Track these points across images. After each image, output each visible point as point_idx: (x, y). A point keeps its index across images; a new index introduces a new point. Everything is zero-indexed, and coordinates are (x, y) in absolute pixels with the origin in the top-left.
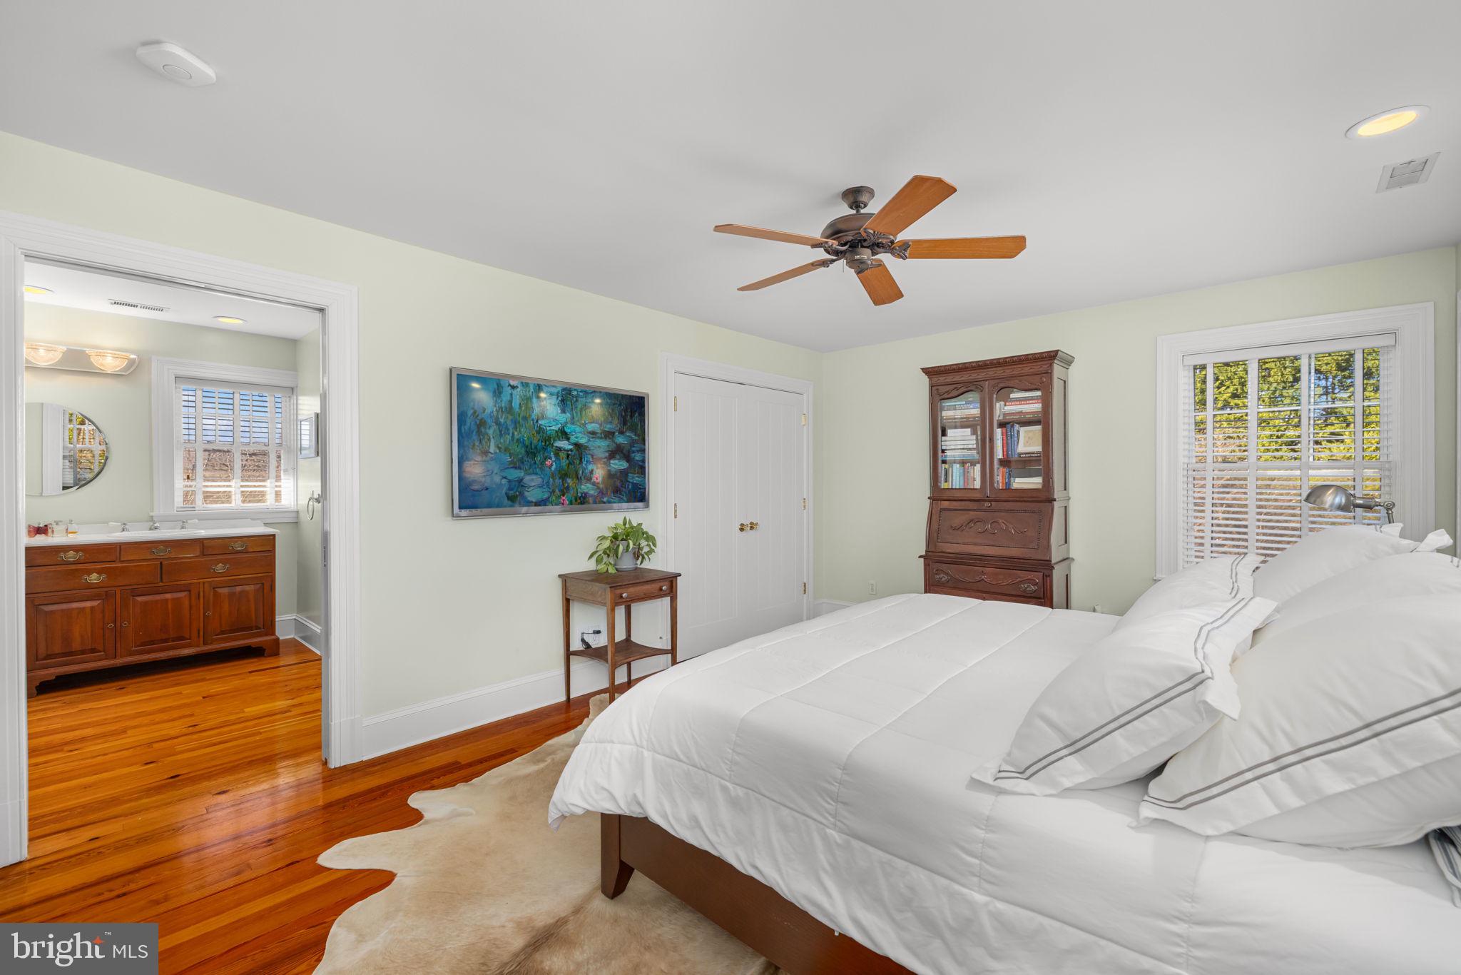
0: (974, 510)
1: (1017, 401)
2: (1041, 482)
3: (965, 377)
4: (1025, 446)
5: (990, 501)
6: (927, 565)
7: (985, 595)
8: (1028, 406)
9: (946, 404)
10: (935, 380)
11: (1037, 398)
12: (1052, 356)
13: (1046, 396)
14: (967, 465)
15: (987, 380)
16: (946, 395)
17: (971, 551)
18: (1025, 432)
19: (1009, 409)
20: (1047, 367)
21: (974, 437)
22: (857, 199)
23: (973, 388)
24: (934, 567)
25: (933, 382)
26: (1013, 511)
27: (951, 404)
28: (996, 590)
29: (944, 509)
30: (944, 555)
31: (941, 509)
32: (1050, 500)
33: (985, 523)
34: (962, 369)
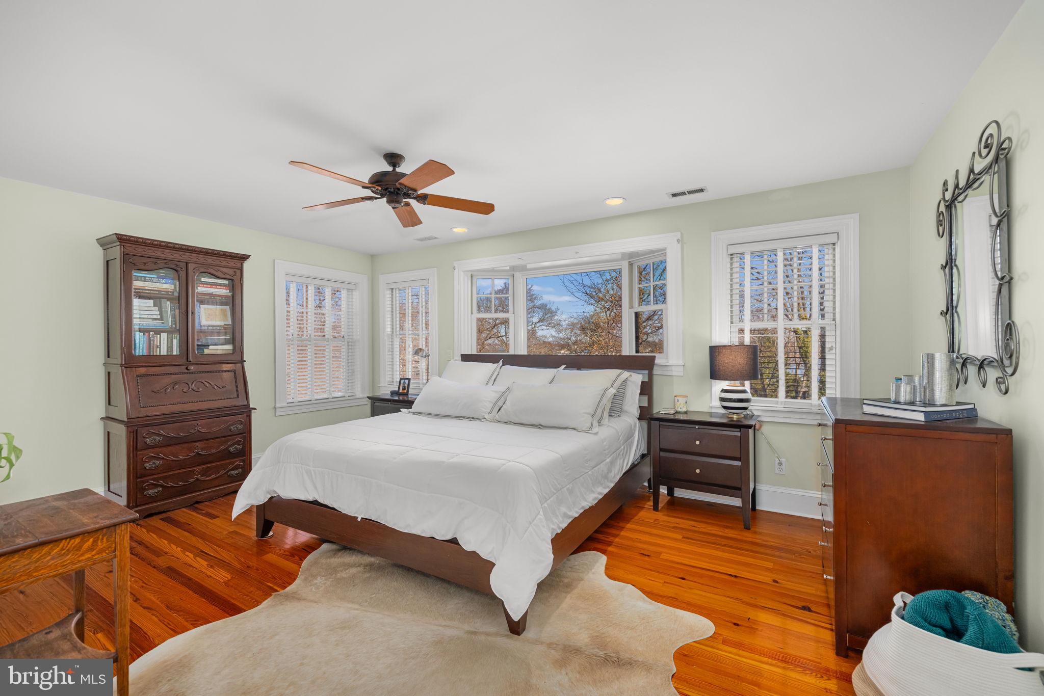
0: (175, 374)
1: (209, 285)
2: (232, 348)
3: (165, 254)
4: (207, 321)
5: (192, 365)
6: (130, 432)
7: (198, 444)
8: (216, 290)
9: (135, 274)
10: (130, 249)
11: (224, 285)
12: (245, 258)
13: (236, 285)
14: (151, 333)
15: (189, 263)
16: (142, 267)
17: (180, 410)
18: (205, 309)
19: (200, 289)
20: (238, 265)
21: (157, 308)
22: (393, 161)
23: (174, 266)
24: (143, 432)
25: (125, 250)
26: (212, 372)
27: (141, 275)
28: (209, 437)
29: (141, 376)
30: (151, 418)
31: (137, 376)
32: (242, 362)
33: (190, 384)
34: (165, 246)
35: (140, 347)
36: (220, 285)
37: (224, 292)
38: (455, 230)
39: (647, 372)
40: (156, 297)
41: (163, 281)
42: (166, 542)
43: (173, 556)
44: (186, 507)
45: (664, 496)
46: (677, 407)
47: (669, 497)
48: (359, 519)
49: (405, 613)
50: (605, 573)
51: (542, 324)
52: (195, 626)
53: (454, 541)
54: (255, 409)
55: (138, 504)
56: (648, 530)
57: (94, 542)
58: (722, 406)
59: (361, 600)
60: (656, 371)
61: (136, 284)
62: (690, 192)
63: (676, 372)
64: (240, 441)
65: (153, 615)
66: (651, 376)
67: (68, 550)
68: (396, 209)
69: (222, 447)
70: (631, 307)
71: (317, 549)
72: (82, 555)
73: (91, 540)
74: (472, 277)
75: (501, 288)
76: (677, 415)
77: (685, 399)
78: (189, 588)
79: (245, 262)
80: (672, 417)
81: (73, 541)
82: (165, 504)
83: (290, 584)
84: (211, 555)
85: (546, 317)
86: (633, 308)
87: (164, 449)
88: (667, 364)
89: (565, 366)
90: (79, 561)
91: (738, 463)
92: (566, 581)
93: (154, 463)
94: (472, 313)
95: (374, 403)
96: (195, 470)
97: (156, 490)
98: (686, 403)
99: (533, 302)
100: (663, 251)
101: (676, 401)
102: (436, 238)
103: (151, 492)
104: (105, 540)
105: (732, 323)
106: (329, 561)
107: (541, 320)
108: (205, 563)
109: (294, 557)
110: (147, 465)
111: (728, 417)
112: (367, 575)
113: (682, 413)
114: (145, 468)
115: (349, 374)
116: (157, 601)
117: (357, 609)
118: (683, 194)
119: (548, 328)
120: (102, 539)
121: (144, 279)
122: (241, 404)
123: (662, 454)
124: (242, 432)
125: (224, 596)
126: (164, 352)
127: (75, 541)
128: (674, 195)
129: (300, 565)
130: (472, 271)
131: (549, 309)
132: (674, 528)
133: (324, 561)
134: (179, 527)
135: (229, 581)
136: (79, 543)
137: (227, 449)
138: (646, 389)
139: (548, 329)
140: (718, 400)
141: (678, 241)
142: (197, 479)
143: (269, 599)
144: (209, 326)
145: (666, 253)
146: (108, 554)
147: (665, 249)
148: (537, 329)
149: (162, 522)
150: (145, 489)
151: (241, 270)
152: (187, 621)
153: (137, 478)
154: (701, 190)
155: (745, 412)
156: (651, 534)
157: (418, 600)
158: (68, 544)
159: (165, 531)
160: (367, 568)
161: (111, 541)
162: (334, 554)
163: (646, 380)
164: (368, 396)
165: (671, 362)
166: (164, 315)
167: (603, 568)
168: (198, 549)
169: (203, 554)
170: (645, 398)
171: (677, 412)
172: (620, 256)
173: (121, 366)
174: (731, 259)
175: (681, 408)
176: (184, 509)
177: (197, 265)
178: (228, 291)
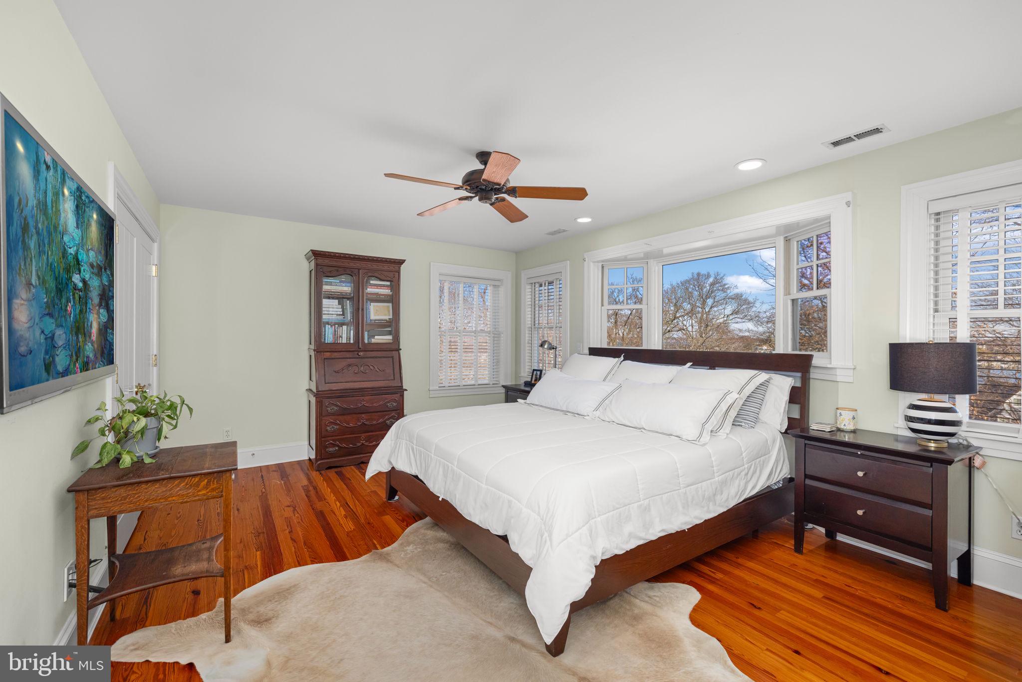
0: (350, 358)
1: (375, 286)
2: (391, 338)
3: (340, 263)
4: (375, 315)
5: (361, 351)
6: (318, 402)
7: (363, 415)
8: (382, 290)
9: (325, 280)
10: (320, 261)
11: (387, 286)
12: (401, 262)
13: (395, 286)
14: (336, 326)
15: (360, 269)
16: (329, 274)
17: (352, 387)
18: (374, 306)
19: (370, 290)
20: (397, 268)
21: (340, 306)
22: (484, 159)
23: (350, 273)
24: (326, 402)
25: (318, 262)
26: (376, 357)
27: (329, 280)
28: (372, 411)
29: (327, 359)
30: (333, 392)
31: (325, 359)
32: (398, 350)
33: (359, 367)
34: (343, 257)
35: (329, 338)
36: (384, 286)
37: (387, 291)
38: (580, 220)
39: (799, 374)
40: (341, 298)
41: (344, 285)
42: (329, 490)
43: (328, 503)
44: (355, 465)
45: (821, 536)
46: (838, 423)
47: (828, 540)
48: (440, 499)
49: (462, 598)
50: (690, 615)
51: (736, 316)
52: (313, 562)
53: (505, 538)
54: (406, 390)
55: (322, 457)
56: (776, 575)
57: (208, 482)
58: (909, 428)
59: (432, 575)
60: (814, 374)
61: (326, 288)
62: (859, 136)
63: (840, 376)
64: (395, 416)
65: (294, 546)
66: (805, 380)
67: (191, 485)
68: (495, 205)
69: (381, 420)
70: (787, 292)
71: (423, 519)
72: (200, 491)
73: (206, 481)
74: (603, 267)
75: (687, 278)
76: (839, 433)
77: (852, 414)
78: (324, 530)
79: (402, 266)
80: (828, 436)
81: (194, 479)
82: (340, 460)
83: (389, 545)
84: (350, 507)
85: (742, 308)
86: (789, 294)
87: (340, 417)
88: (829, 366)
89: (692, 363)
90: (198, 495)
91: (928, 513)
92: (636, 611)
93: (333, 427)
94: (602, 305)
95: (508, 391)
96: (360, 437)
97: (334, 449)
98: (854, 418)
99: (725, 292)
100: (826, 221)
101: (838, 415)
102: (564, 231)
103: (331, 449)
104: (215, 482)
105: (936, 311)
106: (426, 531)
107: (735, 312)
108: (343, 513)
109: (403, 522)
110: (328, 428)
111: (920, 445)
112: (449, 553)
113: (847, 432)
114: (327, 430)
115: (495, 364)
116: (301, 536)
117: (425, 583)
118: (849, 140)
119: (743, 320)
120: (214, 481)
121: (330, 284)
122: (396, 385)
123: (808, 482)
124: (395, 409)
125: (342, 543)
126: (344, 341)
127: (195, 480)
128: (836, 144)
129: (404, 530)
130: (603, 261)
131: (746, 300)
132: (817, 581)
133: (423, 531)
134: (342, 480)
135: (351, 531)
136: (198, 481)
137: (385, 421)
138: (798, 396)
139: (744, 322)
140: (904, 419)
141: (848, 204)
142: (363, 444)
143: (368, 555)
144: (375, 320)
145: (830, 222)
146: (217, 493)
147: (829, 217)
148: (730, 322)
149: (335, 474)
150: (327, 447)
151: (399, 273)
152: (310, 557)
153: (322, 437)
154: (877, 131)
155: (953, 440)
156: (776, 582)
157: (478, 589)
158: (191, 481)
159: (333, 482)
160: (452, 546)
161: (219, 483)
162: (432, 527)
163: (799, 385)
164: (504, 384)
165: (834, 364)
166: (345, 311)
167: (690, 608)
168: (345, 499)
169: (345, 505)
170: (796, 408)
171: (839, 430)
172: (773, 231)
173: (314, 350)
174: (937, 220)
175: (845, 425)
176: (352, 467)
177: (366, 271)
178: (390, 291)
